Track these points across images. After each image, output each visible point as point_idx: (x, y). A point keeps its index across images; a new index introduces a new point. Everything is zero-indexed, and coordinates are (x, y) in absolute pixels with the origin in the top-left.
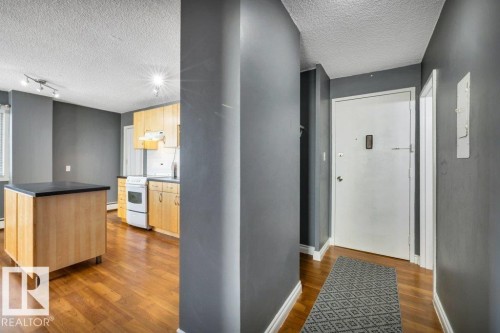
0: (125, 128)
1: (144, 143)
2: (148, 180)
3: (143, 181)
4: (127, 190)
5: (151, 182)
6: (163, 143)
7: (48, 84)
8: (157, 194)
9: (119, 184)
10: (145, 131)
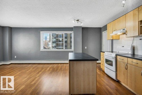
1: (112, 37)
2: (117, 55)
3: (114, 55)
4: (105, 58)
5: (118, 56)
6: (125, 35)
7: (79, 21)
8: (123, 64)
9: (101, 55)
10: (113, 31)
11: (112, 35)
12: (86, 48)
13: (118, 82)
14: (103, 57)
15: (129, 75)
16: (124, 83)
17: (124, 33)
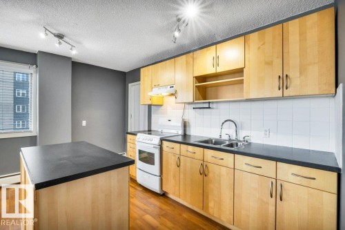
0: (130, 85)
1: (151, 98)
2: (162, 140)
3: (156, 140)
4: (138, 148)
5: (164, 142)
6: (173, 98)
7: (65, 39)
8: (173, 157)
9: (128, 140)
10: (153, 86)
11: (150, 94)
12: (84, 123)
13: (164, 195)
14: (131, 145)
15: (182, 176)
16: (174, 194)
17: (172, 95)
